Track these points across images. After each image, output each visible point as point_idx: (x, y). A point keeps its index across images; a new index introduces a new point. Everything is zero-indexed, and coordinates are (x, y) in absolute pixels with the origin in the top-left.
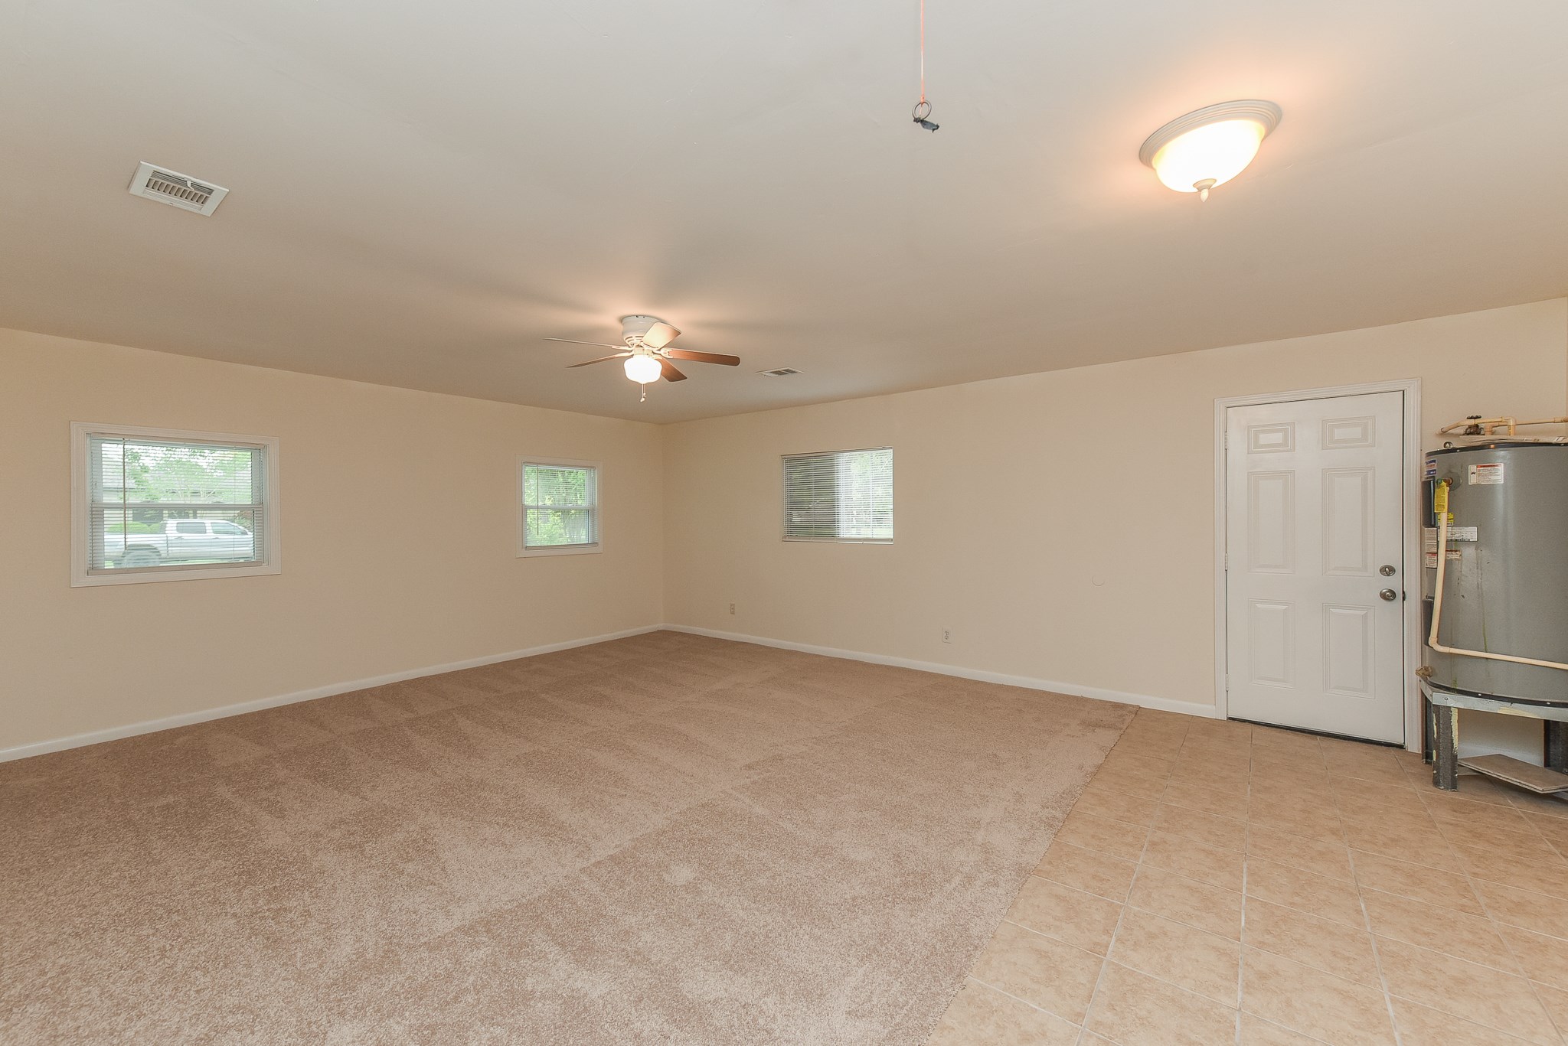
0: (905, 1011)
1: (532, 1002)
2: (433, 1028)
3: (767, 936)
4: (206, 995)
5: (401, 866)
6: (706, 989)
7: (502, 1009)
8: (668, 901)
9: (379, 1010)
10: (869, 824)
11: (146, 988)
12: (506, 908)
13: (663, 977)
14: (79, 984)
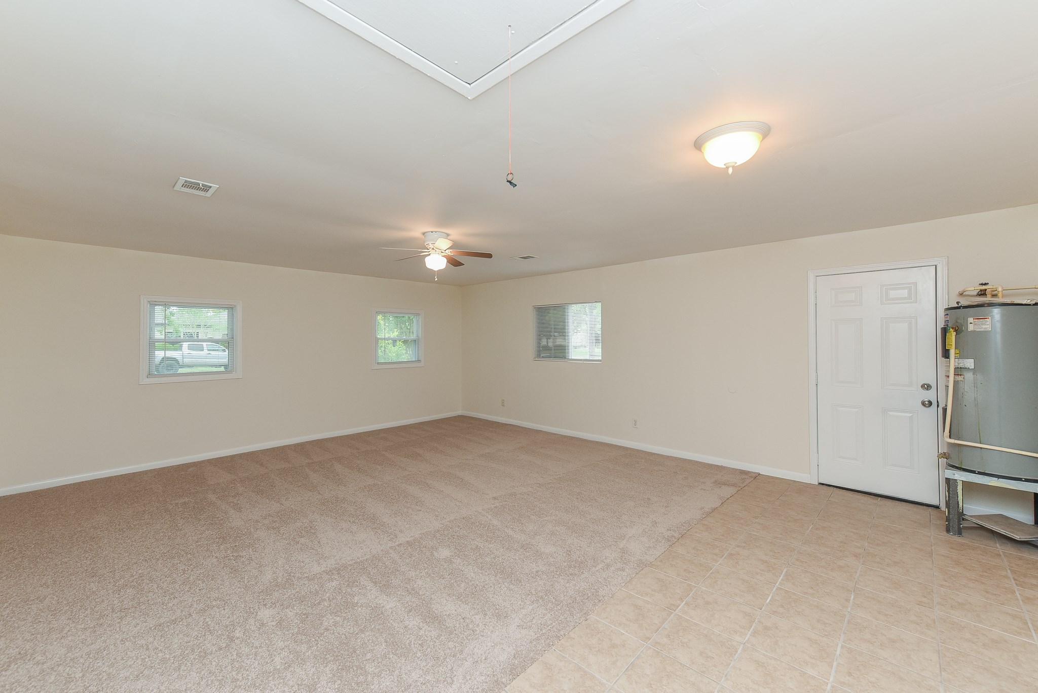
0: (549, 628)
1: (356, 608)
2: (307, 615)
3: (484, 587)
4: (204, 591)
5: (298, 540)
6: (445, 609)
7: (341, 609)
8: (434, 566)
9: (282, 605)
10: (558, 533)
11: (177, 586)
12: (349, 563)
13: (424, 602)
14: (148, 582)
